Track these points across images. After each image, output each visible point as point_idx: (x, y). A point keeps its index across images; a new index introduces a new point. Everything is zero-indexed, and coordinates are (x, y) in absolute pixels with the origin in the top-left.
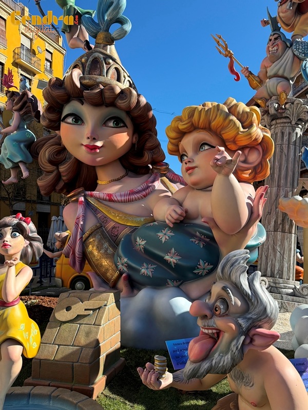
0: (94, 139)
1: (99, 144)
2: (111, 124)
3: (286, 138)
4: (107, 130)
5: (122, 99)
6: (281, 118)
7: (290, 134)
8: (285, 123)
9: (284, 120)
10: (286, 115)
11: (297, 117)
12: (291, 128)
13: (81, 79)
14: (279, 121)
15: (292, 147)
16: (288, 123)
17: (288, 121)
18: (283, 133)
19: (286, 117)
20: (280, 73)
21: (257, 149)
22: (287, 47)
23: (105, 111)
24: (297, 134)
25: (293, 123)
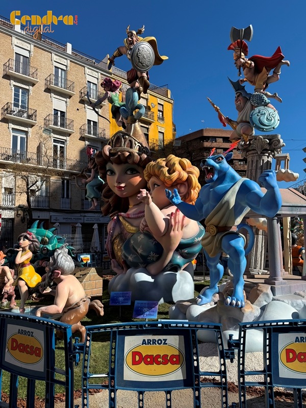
0: (119, 183)
1: (123, 185)
2: (129, 173)
3: (254, 165)
4: (127, 176)
5: (130, 159)
6: (250, 150)
7: (257, 161)
8: (254, 153)
9: (253, 152)
10: (253, 148)
11: (261, 148)
12: (258, 157)
13: (110, 150)
14: (250, 153)
15: (259, 171)
16: (256, 153)
17: (255, 152)
18: (252, 161)
19: (254, 150)
20: (244, 119)
21: (185, 184)
22: (248, 100)
23: (124, 166)
24: (263, 160)
25: (259, 153)
